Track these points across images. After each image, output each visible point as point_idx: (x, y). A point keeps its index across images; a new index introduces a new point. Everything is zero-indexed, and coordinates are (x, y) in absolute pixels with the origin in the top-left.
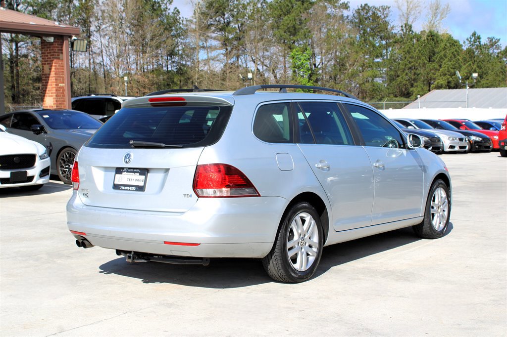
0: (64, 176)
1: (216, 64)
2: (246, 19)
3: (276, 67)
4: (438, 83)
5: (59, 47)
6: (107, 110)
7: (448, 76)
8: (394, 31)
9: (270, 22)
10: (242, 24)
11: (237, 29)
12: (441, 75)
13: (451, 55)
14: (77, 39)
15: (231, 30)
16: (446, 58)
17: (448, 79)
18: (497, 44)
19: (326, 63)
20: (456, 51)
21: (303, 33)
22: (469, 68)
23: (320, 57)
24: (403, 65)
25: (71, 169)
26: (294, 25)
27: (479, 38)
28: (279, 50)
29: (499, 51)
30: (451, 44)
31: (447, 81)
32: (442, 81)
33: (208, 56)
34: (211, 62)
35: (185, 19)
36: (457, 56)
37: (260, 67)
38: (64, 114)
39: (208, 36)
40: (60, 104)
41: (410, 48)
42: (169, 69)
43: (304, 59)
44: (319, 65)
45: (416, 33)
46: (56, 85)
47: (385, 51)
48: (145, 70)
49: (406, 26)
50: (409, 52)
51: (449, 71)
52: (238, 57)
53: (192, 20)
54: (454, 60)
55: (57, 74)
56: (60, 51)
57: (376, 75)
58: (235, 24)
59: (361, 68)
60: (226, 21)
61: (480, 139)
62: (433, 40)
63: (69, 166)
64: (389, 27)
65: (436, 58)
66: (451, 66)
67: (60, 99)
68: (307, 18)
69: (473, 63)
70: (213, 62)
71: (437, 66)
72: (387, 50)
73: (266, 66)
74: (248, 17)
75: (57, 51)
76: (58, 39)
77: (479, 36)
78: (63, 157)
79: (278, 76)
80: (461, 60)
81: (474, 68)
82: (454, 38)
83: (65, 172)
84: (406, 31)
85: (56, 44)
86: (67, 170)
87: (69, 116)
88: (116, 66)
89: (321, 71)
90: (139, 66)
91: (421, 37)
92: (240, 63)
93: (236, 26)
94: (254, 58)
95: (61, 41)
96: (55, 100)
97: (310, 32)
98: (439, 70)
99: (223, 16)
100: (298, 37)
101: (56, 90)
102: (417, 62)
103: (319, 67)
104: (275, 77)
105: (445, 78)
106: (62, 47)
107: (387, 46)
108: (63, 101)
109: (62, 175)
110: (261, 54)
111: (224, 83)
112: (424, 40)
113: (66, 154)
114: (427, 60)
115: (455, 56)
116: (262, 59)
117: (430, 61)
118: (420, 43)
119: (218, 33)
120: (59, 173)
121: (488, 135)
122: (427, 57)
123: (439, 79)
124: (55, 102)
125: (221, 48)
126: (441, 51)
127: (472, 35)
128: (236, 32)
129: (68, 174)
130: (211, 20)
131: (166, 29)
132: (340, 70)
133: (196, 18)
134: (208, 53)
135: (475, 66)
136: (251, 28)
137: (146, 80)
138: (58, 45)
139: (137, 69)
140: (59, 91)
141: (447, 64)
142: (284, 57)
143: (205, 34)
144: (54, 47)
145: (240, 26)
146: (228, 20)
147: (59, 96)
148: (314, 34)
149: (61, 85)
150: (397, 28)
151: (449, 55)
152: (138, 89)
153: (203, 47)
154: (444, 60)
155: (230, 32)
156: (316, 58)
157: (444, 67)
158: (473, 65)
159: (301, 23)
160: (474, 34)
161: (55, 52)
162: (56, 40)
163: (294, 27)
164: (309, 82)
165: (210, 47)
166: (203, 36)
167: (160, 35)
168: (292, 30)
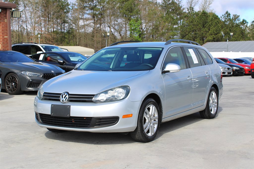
0: (9, 90)
1: (89, 28)
2: (105, 4)
3: (121, 30)
4: (208, 39)
5: (4, 15)
6: (32, 52)
7: (214, 35)
8: (184, 11)
9: (118, 5)
10: (103, 7)
11: (100, 9)
12: (209, 35)
13: (215, 24)
14: (15, 11)
15: (97, 10)
16: (212, 25)
17: (213, 37)
18: (238, 18)
19: (148, 27)
20: (217, 21)
21: (136, 11)
22: (225, 31)
23: (145, 24)
24: (189, 29)
25: (13, 85)
26: (131, 7)
27: (229, 14)
28: (123, 20)
29: (239, 22)
30: (215, 18)
31: (213, 38)
32: (210, 38)
33: (84, 24)
34: (86, 27)
35: (71, 3)
36: (218, 24)
37: (112, 30)
38: (9, 53)
39: (84, 13)
40: (5, 48)
41: (192, 20)
42: (62, 31)
43: (137, 26)
44: (144, 29)
45: (196, 12)
46: (3, 37)
47: (179, 21)
48: (50, 31)
49: (190, 8)
50: (192, 22)
51: (214, 33)
52: (101, 25)
53: (75, 4)
54: (216, 26)
55: (3, 31)
56: (5, 17)
57: (175, 34)
58: (99, 6)
59: (167, 31)
60: (94, 4)
61: (239, 68)
62: (205, 16)
63: (12, 84)
64: (182, 9)
65: (207, 25)
66: (215, 30)
67: (5, 45)
68: (138, 3)
69: (227, 28)
70: (87, 27)
71: (207, 30)
72: (180, 21)
73: (116, 29)
74: (107, 3)
75: (3, 17)
76: (4, 10)
77: (230, 13)
78: (9, 78)
79: (122, 35)
80: (220, 26)
81: (227, 31)
82: (216, 15)
83: (9, 87)
84: (190, 11)
85: (3, 13)
86: (11, 86)
87: (11, 54)
88: (34, 29)
89: (145, 32)
90: (46, 29)
91: (198, 14)
92: (102, 28)
93: (100, 7)
94: (109, 25)
95: (6, 11)
96: (2, 46)
97: (139, 11)
98: (208, 32)
99: (92, 2)
100: (133, 13)
101: (3, 40)
102: (196, 28)
103: (144, 30)
104: (121, 35)
105: (211, 36)
106: (6, 15)
107: (180, 19)
108: (7, 46)
109: (8, 89)
110: (113, 23)
111: (93, 38)
112: (200, 16)
113: (10, 77)
114: (202, 26)
115: (217, 24)
116: (113, 26)
117: (203, 27)
118: (198, 17)
119: (90, 11)
120: (6, 88)
121: (242, 66)
122: (202, 24)
123: (208, 37)
124: (2, 47)
125: (91, 19)
126: (210, 22)
127: (226, 13)
128: (100, 11)
129: (11, 89)
130: (86, 4)
131: (61, 9)
132: (156, 32)
133: (77, 3)
134: (84, 22)
135: (228, 30)
136: (108, 9)
137: (51, 37)
138: (4, 13)
139: (45, 31)
140: (4, 40)
141: (213, 29)
142: (126, 24)
143: (83, 12)
144: (1, 15)
145: (102, 7)
146: (95, 4)
147: (4, 43)
148: (142, 12)
149: (5, 37)
150: (185, 9)
151: (214, 24)
152: (46, 42)
153: (82, 19)
154: (211, 26)
155: (96, 11)
156: (143, 25)
157: (211, 31)
158: (227, 29)
159: (135, 6)
160: (227, 12)
161: (2, 18)
162: (3, 11)
163: (131, 8)
164: (139, 38)
165: (86, 19)
166: (82, 13)
167: (58, 12)
168: (130, 9)
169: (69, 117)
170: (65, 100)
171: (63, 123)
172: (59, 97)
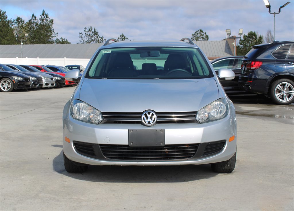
61: (60, 78)
169: (164, 145)
170: (153, 123)
171: (148, 156)
172: (141, 117)
